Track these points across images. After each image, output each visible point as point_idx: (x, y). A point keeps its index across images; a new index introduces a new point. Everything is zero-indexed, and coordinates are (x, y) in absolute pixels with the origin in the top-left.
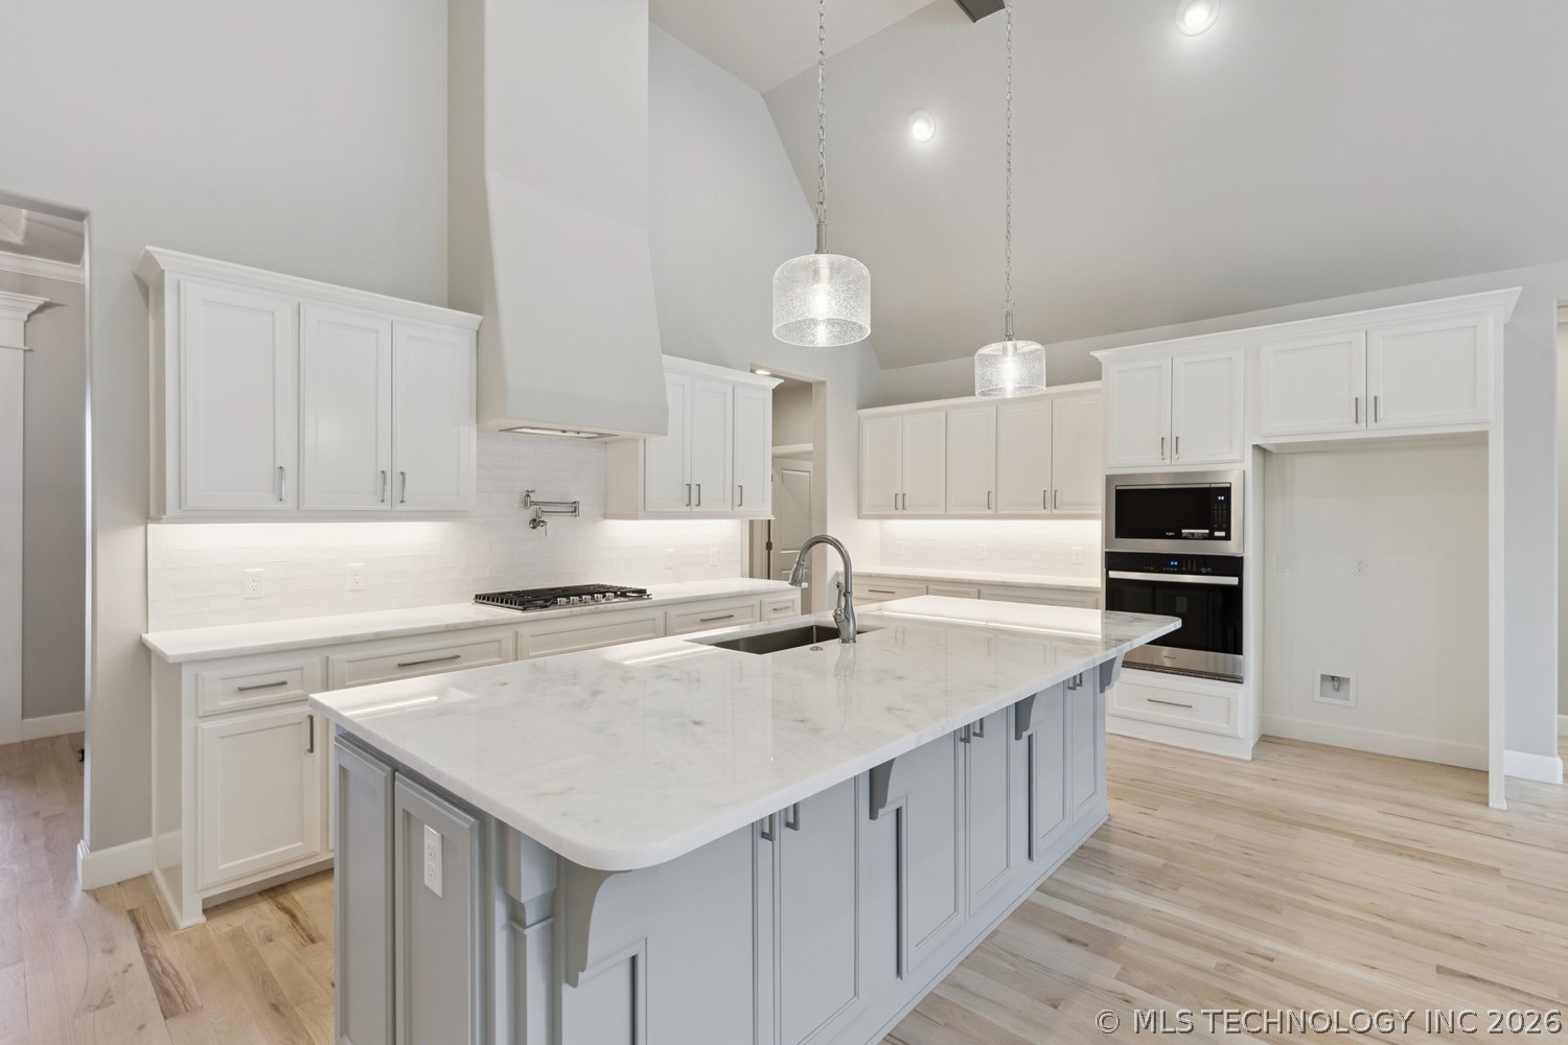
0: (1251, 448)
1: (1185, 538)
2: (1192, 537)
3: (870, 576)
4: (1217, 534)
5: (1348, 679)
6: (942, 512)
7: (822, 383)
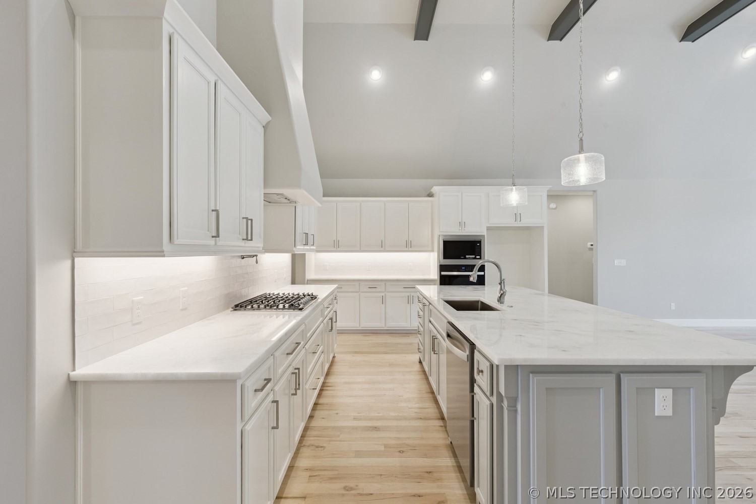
0: (486, 227)
1: (467, 259)
2: (469, 258)
4: (477, 257)
6: (359, 249)
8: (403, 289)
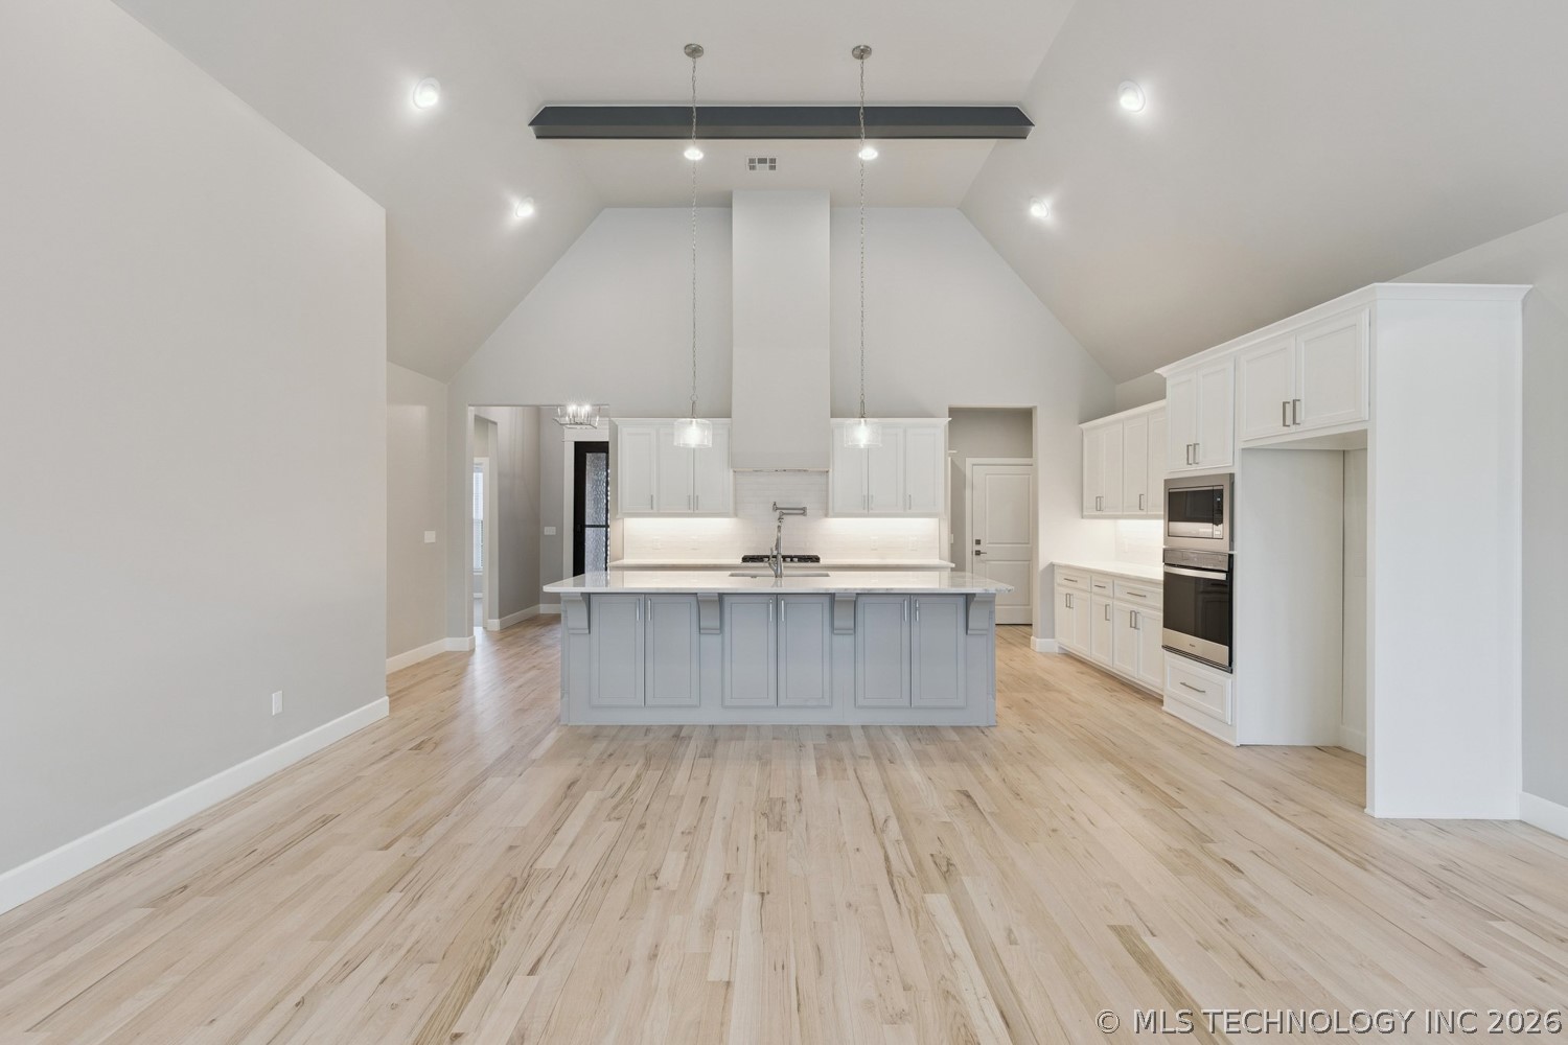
0: (1239, 451)
3: (1067, 567)
6: (1121, 513)
7: (1035, 407)
8: (1129, 597)
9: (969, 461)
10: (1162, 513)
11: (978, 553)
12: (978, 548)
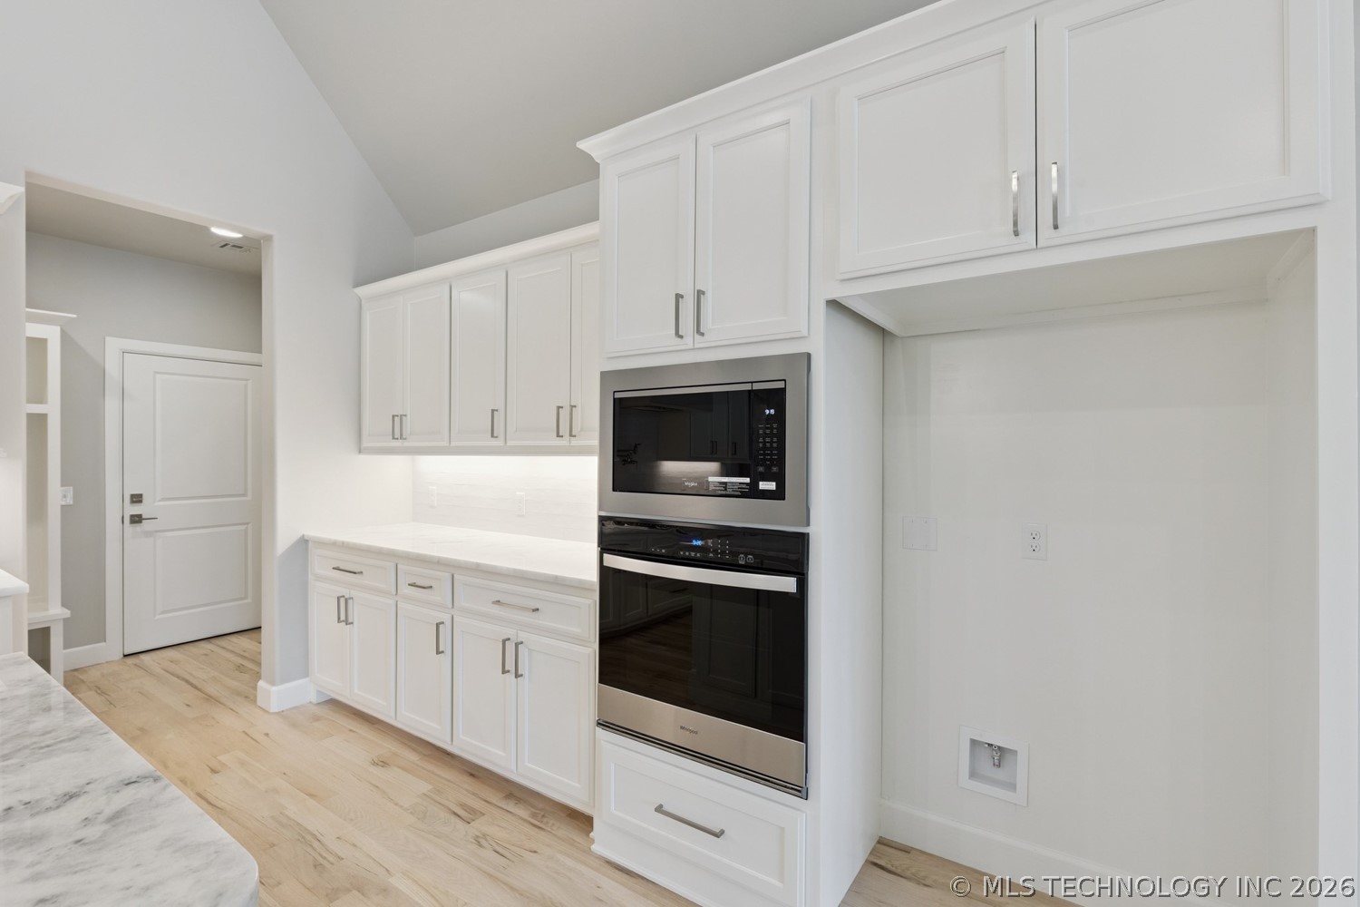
0: (822, 306)
3: (335, 545)
4: (763, 485)
5: (1016, 752)
6: (445, 444)
7: (269, 238)
8: (496, 610)
9: (114, 345)
10: (596, 442)
11: (137, 519)
12: (136, 510)
